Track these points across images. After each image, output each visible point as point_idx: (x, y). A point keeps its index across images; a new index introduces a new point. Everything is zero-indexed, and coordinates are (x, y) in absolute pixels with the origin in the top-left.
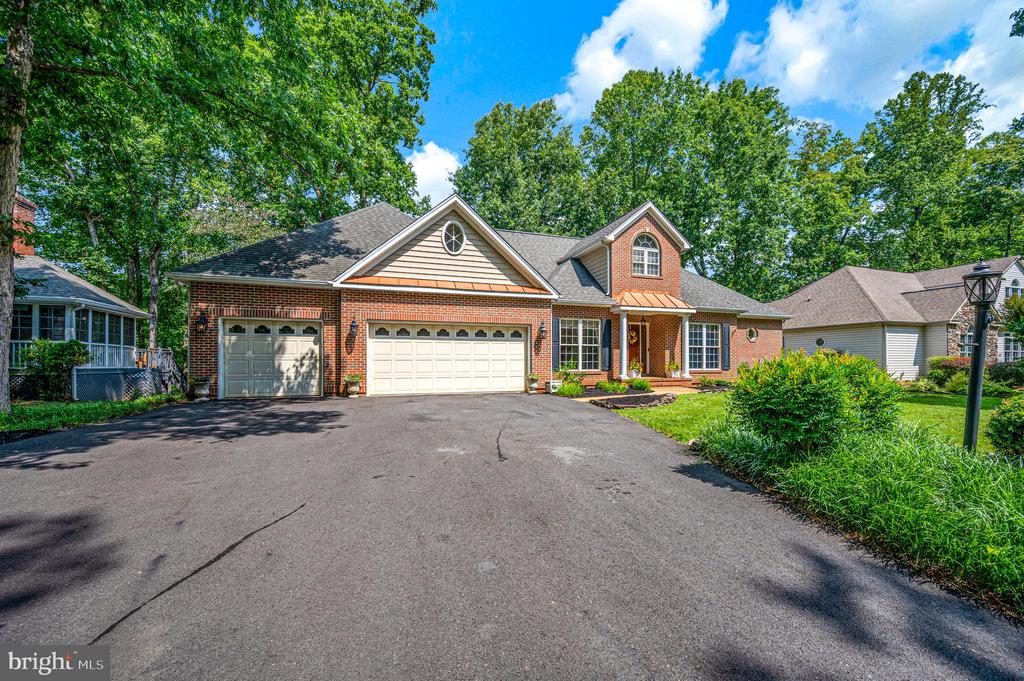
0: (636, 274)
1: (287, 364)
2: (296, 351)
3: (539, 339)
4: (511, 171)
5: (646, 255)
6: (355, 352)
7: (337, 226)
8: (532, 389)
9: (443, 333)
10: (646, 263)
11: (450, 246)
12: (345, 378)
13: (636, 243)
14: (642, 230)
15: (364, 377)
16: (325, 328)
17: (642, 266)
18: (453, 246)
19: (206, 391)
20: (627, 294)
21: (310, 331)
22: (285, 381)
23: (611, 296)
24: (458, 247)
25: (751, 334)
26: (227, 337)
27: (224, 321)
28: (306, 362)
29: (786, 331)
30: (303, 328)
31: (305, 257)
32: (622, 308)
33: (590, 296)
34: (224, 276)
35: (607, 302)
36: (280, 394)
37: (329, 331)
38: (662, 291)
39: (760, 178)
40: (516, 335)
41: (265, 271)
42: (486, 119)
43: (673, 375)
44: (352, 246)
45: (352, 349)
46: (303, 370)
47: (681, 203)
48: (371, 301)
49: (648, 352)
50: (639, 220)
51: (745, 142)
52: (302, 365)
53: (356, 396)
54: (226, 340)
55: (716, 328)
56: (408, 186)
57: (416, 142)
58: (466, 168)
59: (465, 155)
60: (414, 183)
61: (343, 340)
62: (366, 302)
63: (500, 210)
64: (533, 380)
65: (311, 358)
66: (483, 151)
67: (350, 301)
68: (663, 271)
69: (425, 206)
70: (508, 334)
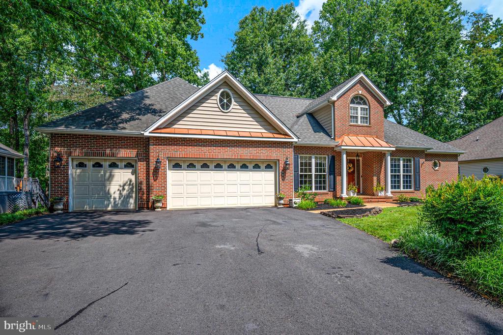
0: (352, 124)
1: (114, 189)
2: (121, 178)
3: (285, 170)
4: (264, 54)
5: (359, 110)
6: (159, 179)
7: (147, 94)
8: (280, 204)
9: (218, 166)
10: (359, 115)
11: (223, 106)
12: (153, 197)
13: (352, 102)
14: (356, 93)
15: (165, 196)
16: (139, 163)
17: (357, 117)
18: (225, 106)
19: (61, 207)
20: (346, 137)
21: (129, 165)
22: (112, 201)
23: (334, 139)
24: (228, 106)
25: (435, 165)
26: (75, 170)
27: (73, 160)
28: (126, 187)
29: (461, 163)
30: (124, 163)
31: (126, 116)
32: (343, 147)
33: (321, 139)
34: (73, 130)
35: (332, 144)
36: (110, 208)
37: (141, 166)
38: (371, 135)
39: (440, 54)
40: (269, 167)
41: (99, 125)
42: (246, 18)
43: (379, 194)
44: (157, 107)
45: (157, 177)
46: (125, 193)
47: (384, 73)
48: (170, 145)
49: (361, 178)
50: (354, 86)
51: (430, 29)
53: (160, 209)
54: (73, 172)
55: (410, 161)
56: (194, 66)
57: (200, 35)
58: (233, 52)
59: (232, 43)
60: (197, 63)
61: (151, 172)
62: (166, 145)
63: (257, 81)
64: (281, 199)
65: (130, 185)
66: (245, 40)
67: (156, 145)
68: (372, 121)
69: (205, 79)
70: (263, 166)
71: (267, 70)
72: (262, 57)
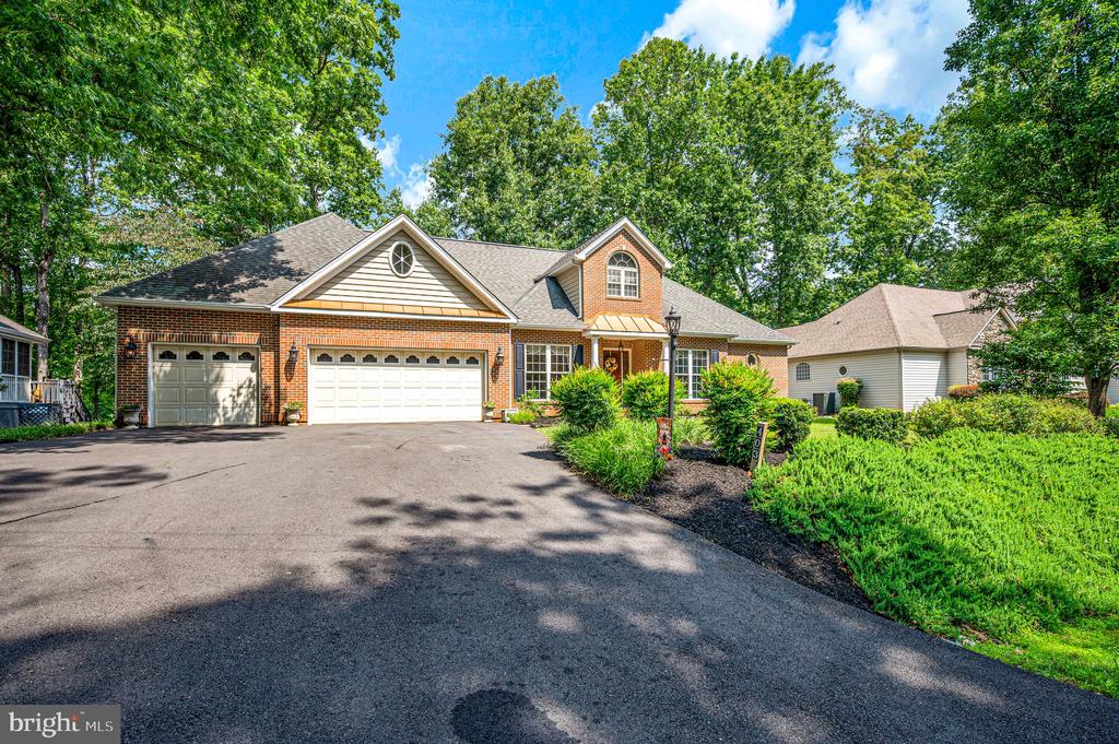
0: (612, 296)
1: (224, 394)
2: (235, 377)
3: (497, 366)
4: (499, 164)
5: (623, 275)
6: (295, 378)
8: (488, 418)
9: (391, 359)
10: (623, 284)
11: (398, 267)
12: (284, 406)
13: (612, 262)
14: (618, 248)
15: (304, 405)
16: (263, 354)
17: (619, 286)
18: (402, 267)
19: (136, 418)
20: (601, 317)
21: (246, 357)
22: (220, 411)
23: (582, 319)
24: (407, 269)
25: (751, 361)
26: (158, 364)
27: (153, 348)
28: (243, 391)
30: (238, 354)
31: (243, 280)
32: (592, 333)
33: (562, 320)
34: (161, 301)
35: (577, 326)
36: (217, 423)
37: (267, 358)
38: (639, 313)
40: (472, 361)
41: (202, 295)
42: (470, 98)
44: (294, 266)
45: (292, 375)
46: (240, 400)
47: (704, 205)
48: (312, 326)
50: (615, 237)
51: (777, 136)
52: (239, 394)
53: (296, 424)
54: (157, 369)
55: (705, 353)
56: (373, 177)
57: (378, 133)
58: (445, 157)
59: (443, 140)
60: (379, 173)
61: (282, 367)
62: (307, 326)
63: (487, 210)
64: (488, 409)
65: (249, 387)
66: (466, 136)
67: (290, 326)
68: (642, 293)
69: (395, 201)
70: (463, 361)
71: (508, 194)
72: (496, 170)
